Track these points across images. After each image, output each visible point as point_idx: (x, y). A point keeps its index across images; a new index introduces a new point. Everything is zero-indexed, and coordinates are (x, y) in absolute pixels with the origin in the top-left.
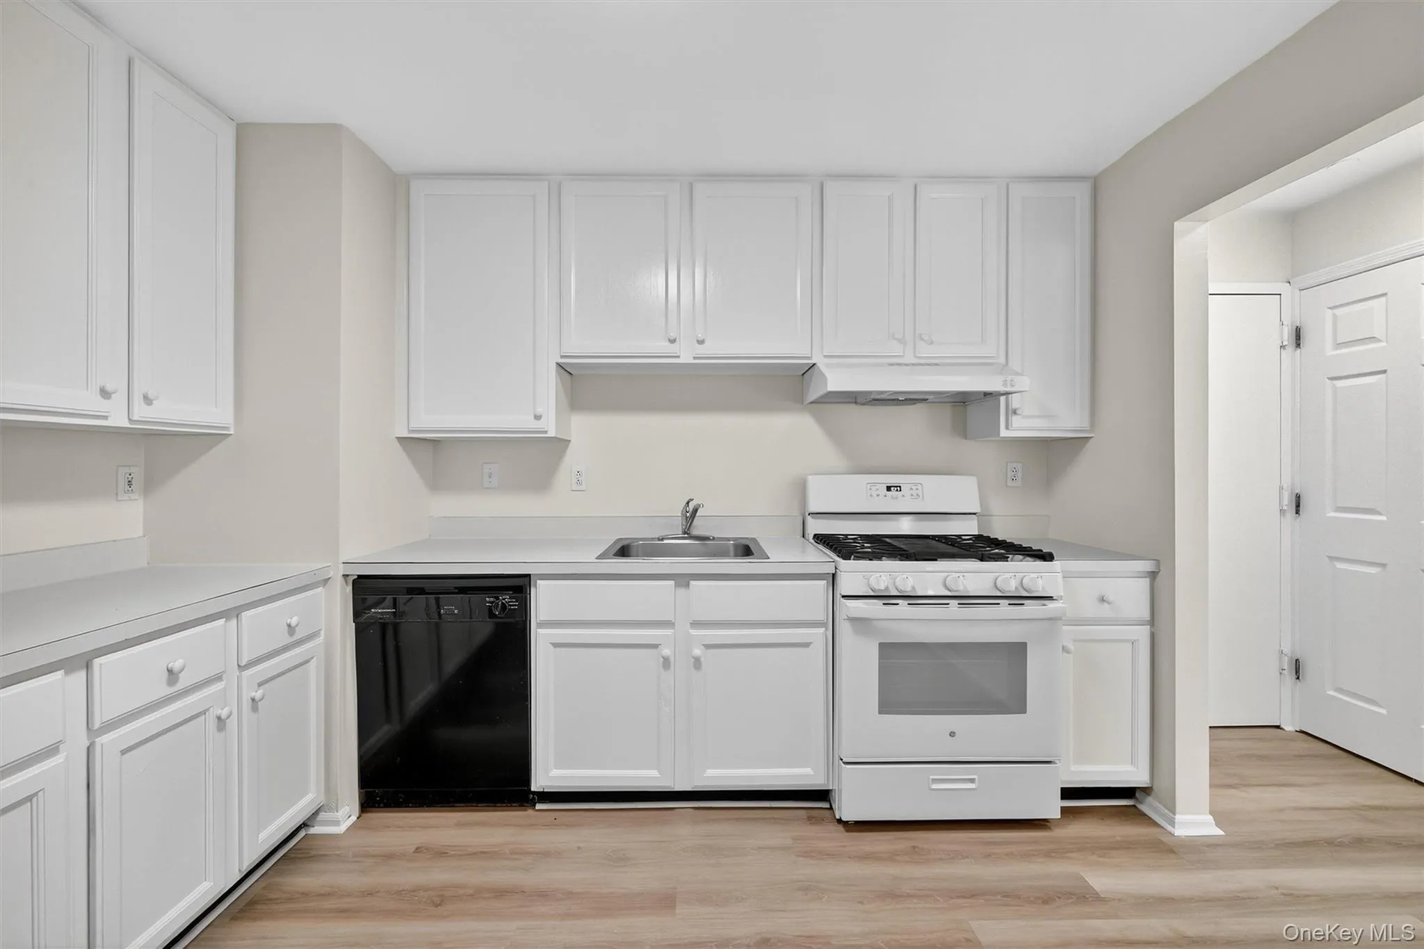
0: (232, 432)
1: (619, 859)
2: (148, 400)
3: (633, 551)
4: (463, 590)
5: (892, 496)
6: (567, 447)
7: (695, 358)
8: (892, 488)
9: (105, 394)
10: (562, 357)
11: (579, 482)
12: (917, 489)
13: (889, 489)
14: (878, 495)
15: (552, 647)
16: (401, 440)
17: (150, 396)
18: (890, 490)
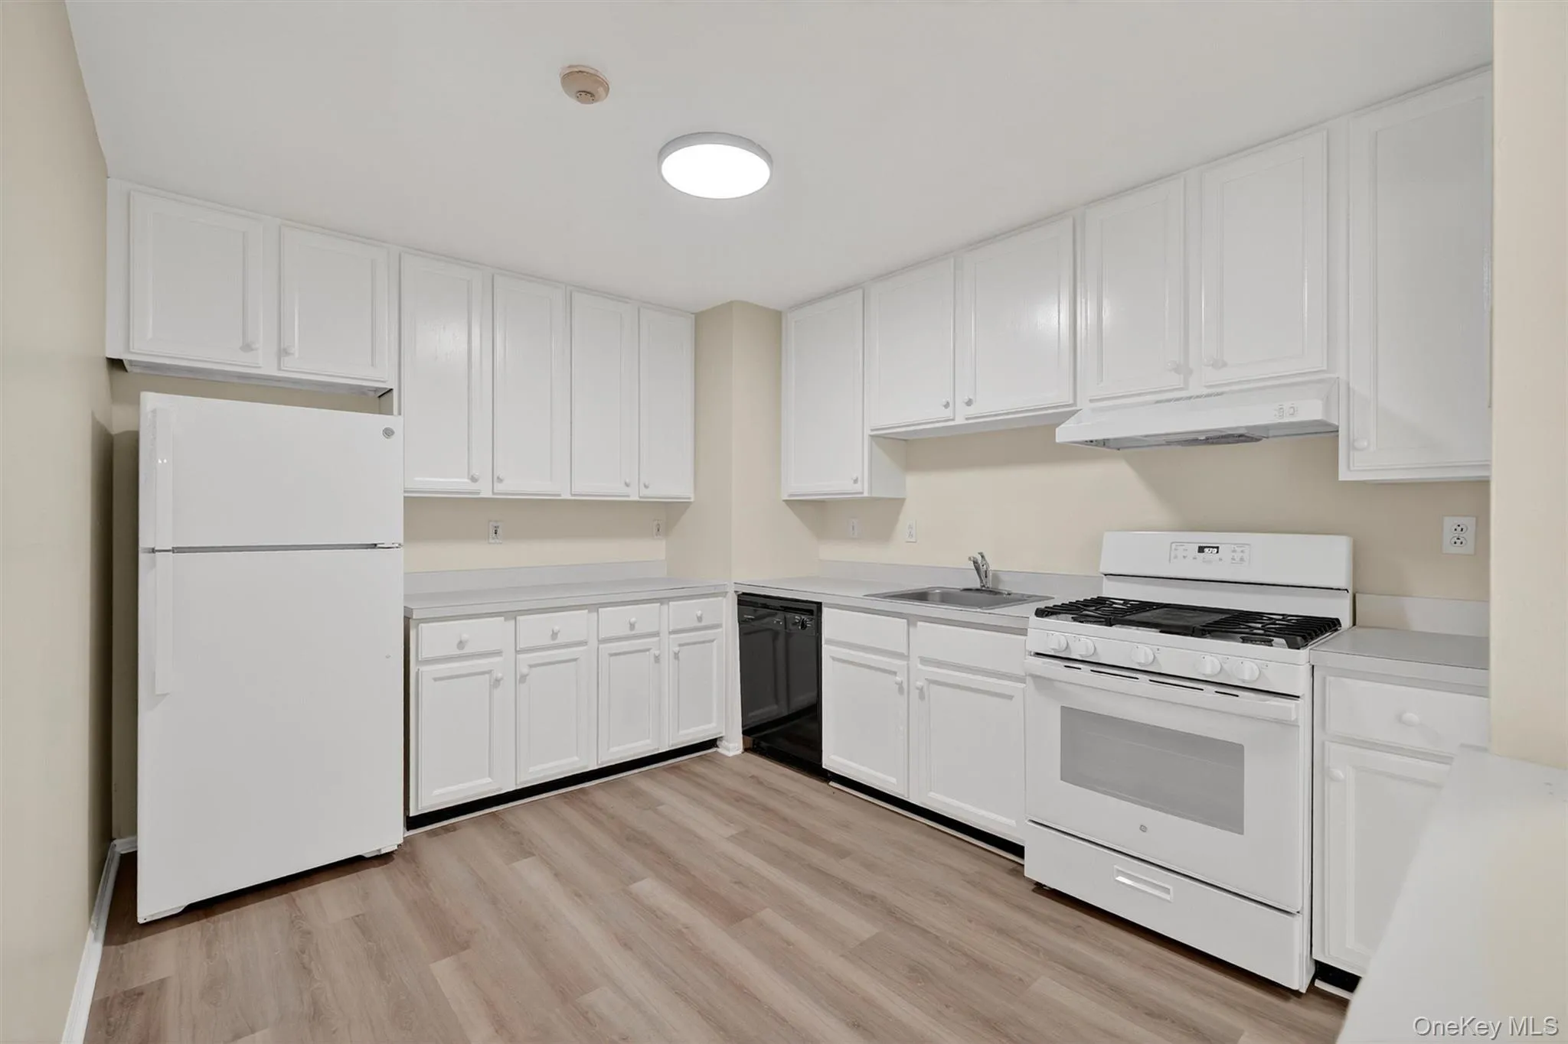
0: (692, 500)
1: (845, 826)
2: (646, 487)
3: (930, 597)
4: (786, 609)
5: (1204, 558)
6: (902, 505)
7: (967, 419)
8: (1206, 550)
9: (627, 485)
10: (872, 430)
11: (911, 535)
12: (1242, 551)
13: (1201, 549)
14: (1184, 557)
15: (831, 660)
16: (786, 501)
17: (647, 484)
18: (1203, 552)
